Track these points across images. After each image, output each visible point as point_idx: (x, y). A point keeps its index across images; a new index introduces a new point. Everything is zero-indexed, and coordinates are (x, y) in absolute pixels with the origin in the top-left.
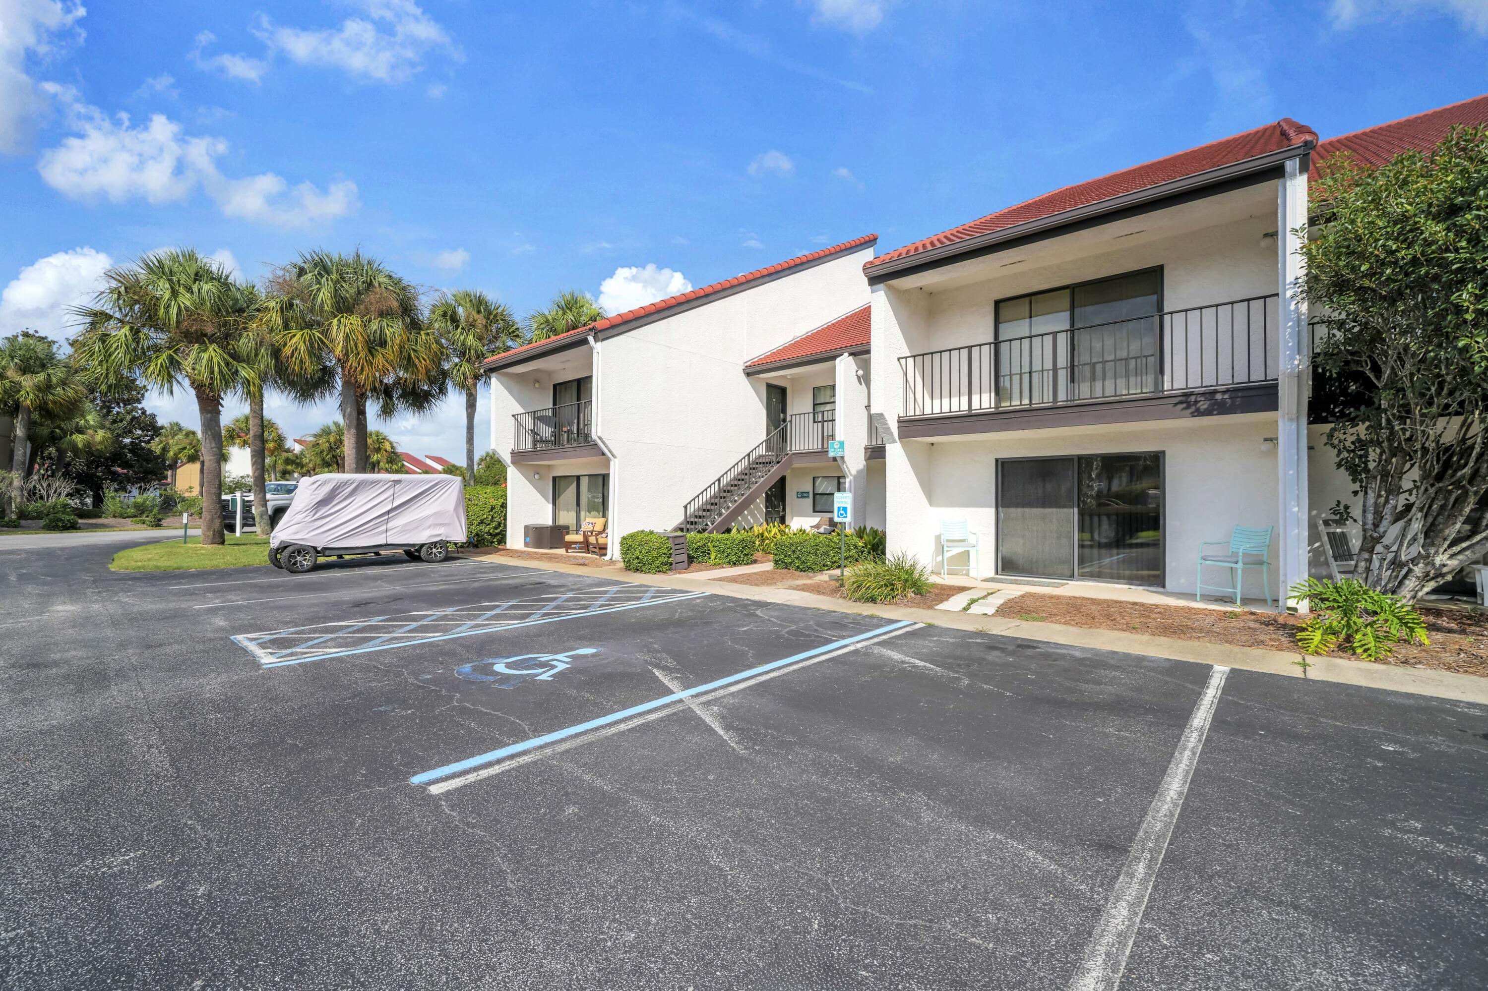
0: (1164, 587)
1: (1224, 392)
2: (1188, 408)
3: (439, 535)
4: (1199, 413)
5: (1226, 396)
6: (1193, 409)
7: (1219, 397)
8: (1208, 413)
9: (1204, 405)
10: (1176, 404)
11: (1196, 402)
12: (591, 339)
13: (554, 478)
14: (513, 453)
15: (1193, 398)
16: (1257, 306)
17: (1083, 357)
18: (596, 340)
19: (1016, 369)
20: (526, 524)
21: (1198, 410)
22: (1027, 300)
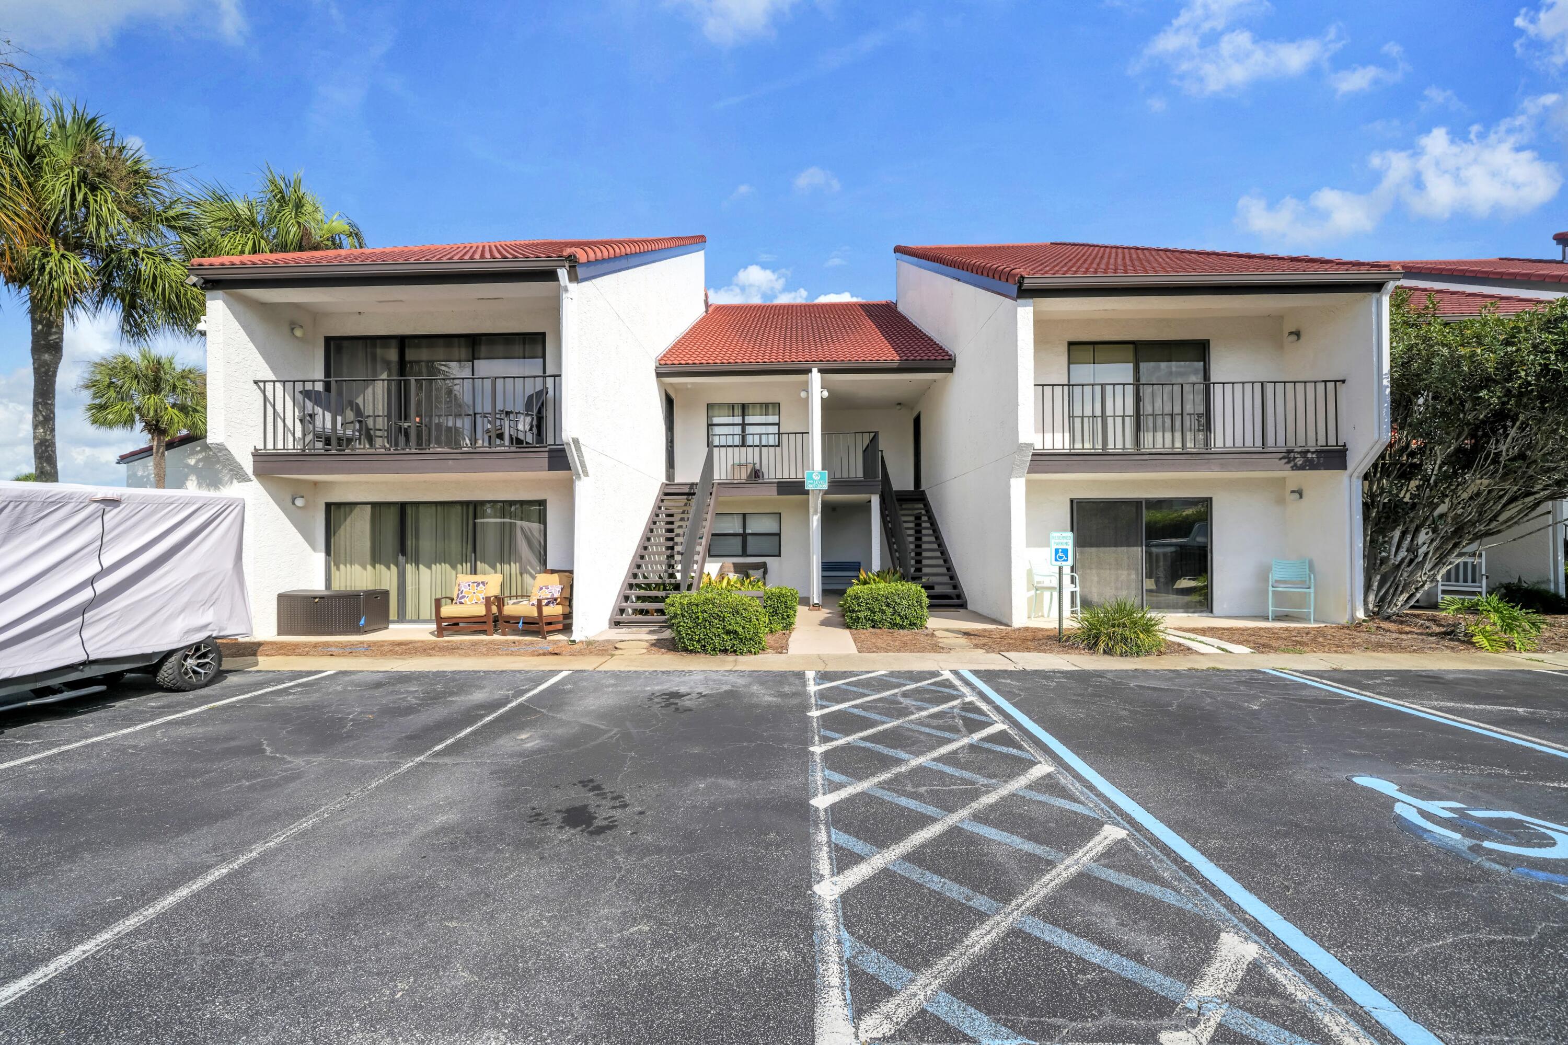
0: (1212, 612)
1: (1313, 453)
2: (1288, 462)
3: (205, 627)
4: (1296, 468)
5: (1314, 456)
6: (1292, 464)
7: (1309, 455)
8: (1302, 468)
9: (1299, 462)
10: (1280, 459)
11: (1295, 458)
12: (563, 273)
13: (328, 506)
14: (256, 454)
15: (1292, 455)
16: (1331, 386)
17: (1147, 408)
18: (574, 278)
19: (1119, 412)
20: (281, 591)
21: (1295, 465)
22: (1091, 347)
